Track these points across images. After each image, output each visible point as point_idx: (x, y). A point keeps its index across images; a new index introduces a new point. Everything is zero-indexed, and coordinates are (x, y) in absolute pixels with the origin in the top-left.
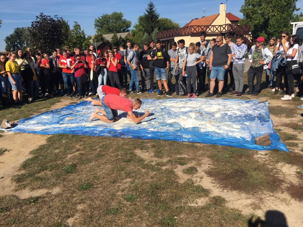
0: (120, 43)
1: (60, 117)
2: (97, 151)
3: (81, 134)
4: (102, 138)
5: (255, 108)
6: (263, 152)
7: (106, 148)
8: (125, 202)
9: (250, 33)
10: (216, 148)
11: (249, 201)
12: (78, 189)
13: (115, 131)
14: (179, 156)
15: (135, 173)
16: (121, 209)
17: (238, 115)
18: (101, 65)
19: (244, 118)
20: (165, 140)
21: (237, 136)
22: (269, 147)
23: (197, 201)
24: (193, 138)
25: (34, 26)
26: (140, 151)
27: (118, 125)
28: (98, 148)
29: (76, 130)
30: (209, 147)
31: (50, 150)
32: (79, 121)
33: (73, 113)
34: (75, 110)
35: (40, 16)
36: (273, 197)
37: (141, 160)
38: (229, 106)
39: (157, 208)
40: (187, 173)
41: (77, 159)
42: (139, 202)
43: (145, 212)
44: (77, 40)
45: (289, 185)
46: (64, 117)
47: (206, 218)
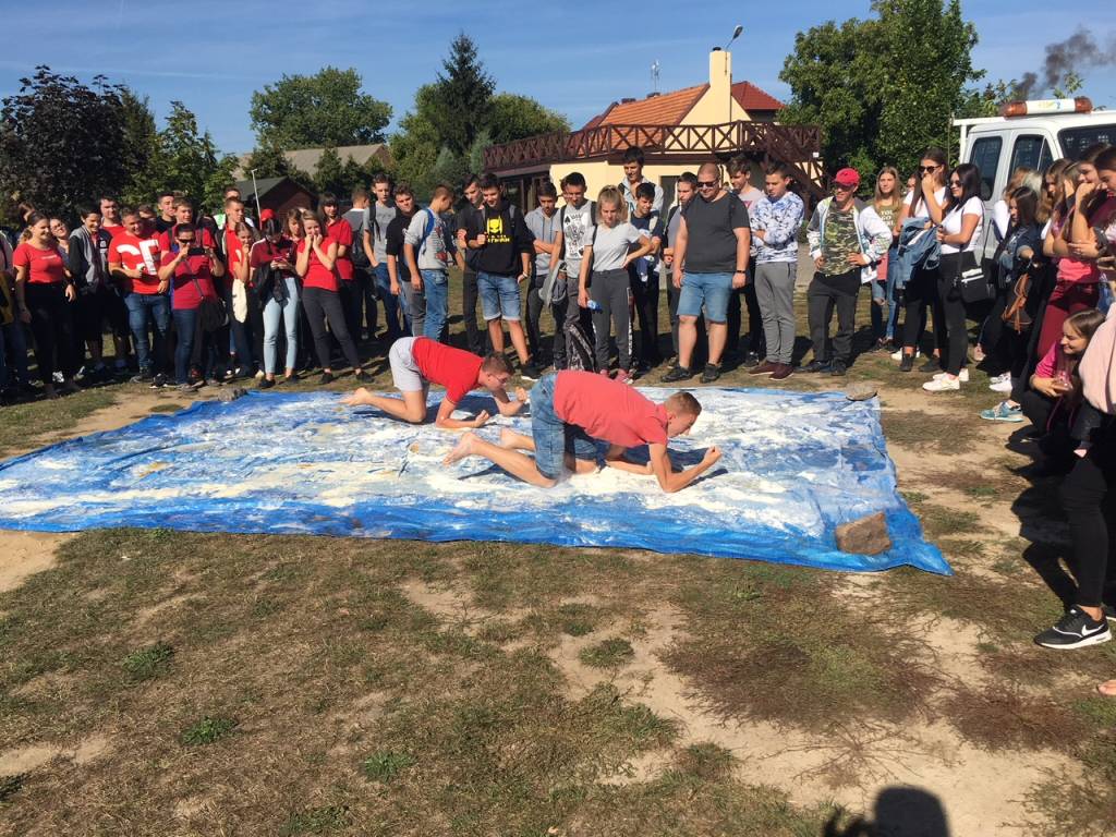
0: (349, 184)
1: (112, 462)
2: (256, 590)
3: (193, 528)
4: (275, 541)
5: (836, 420)
6: (863, 579)
7: (291, 577)
8: (362, 783)
9: (816, 155)
10: (699, 567)
11: (816, 758)
12: (180, 740)
13: (328, 512)
14: (566, 601)
15: (403, 669)
16: (347, 808)
17: (776, 447)
18: (273, 265)
19: (797, 457)
20: (515, 544)
21: (773, 523)
22: (885, 560)
23: (630, 766)
24: (616, 532)
25: (13, 115)
26: (422, 587)
27: (339, 489)
28: (261, 578)
29: (177, 513)
30: (673, 563)
31: (71, 592)
32: (188, 478)
33: (165, 445)
34: (172, 434)
35: (35, 78)
36: (900, 737)
37: (427, 621)
38: (746, 414)
39: (484, 800)
40: (595, 665)
41: (178, 625)
42: (415, 779)
43: (438, 817)
44: (181, 171)
45: (952, 694)
46: (129, 462)
47: (664, 826)
